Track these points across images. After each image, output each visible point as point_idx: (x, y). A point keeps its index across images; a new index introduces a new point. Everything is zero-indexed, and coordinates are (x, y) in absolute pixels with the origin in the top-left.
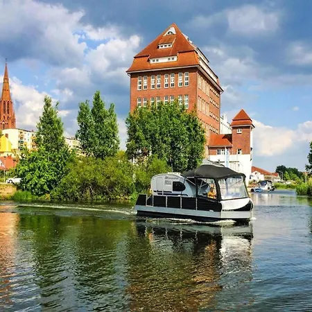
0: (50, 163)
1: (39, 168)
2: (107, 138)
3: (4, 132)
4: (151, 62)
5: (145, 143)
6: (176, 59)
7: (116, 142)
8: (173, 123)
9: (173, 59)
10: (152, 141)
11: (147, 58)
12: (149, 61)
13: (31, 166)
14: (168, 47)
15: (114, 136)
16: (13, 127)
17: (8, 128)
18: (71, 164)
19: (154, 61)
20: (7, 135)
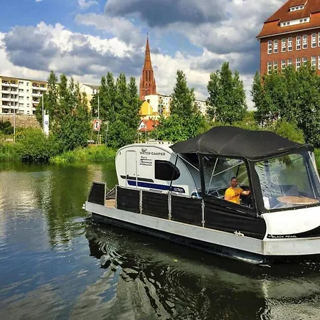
0: (183, 128)
1: (174, 133)
2: (236, 103)
3: (147, 98)
4: (282, 25)
5: (273, 106)
6: (308, 20)
7: (243, 106)
8: (303, 86)
9: (305, 20)
10: (280, 105)
11: (277, 23)
12: (279, 25)
13: (167, 131)
14: (299, 9)
15: (242, 102)
16: (154, 93)
17: (150, 94)
18: (201, 128)
19: (284, 24)
20: (148, 101)
